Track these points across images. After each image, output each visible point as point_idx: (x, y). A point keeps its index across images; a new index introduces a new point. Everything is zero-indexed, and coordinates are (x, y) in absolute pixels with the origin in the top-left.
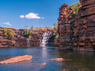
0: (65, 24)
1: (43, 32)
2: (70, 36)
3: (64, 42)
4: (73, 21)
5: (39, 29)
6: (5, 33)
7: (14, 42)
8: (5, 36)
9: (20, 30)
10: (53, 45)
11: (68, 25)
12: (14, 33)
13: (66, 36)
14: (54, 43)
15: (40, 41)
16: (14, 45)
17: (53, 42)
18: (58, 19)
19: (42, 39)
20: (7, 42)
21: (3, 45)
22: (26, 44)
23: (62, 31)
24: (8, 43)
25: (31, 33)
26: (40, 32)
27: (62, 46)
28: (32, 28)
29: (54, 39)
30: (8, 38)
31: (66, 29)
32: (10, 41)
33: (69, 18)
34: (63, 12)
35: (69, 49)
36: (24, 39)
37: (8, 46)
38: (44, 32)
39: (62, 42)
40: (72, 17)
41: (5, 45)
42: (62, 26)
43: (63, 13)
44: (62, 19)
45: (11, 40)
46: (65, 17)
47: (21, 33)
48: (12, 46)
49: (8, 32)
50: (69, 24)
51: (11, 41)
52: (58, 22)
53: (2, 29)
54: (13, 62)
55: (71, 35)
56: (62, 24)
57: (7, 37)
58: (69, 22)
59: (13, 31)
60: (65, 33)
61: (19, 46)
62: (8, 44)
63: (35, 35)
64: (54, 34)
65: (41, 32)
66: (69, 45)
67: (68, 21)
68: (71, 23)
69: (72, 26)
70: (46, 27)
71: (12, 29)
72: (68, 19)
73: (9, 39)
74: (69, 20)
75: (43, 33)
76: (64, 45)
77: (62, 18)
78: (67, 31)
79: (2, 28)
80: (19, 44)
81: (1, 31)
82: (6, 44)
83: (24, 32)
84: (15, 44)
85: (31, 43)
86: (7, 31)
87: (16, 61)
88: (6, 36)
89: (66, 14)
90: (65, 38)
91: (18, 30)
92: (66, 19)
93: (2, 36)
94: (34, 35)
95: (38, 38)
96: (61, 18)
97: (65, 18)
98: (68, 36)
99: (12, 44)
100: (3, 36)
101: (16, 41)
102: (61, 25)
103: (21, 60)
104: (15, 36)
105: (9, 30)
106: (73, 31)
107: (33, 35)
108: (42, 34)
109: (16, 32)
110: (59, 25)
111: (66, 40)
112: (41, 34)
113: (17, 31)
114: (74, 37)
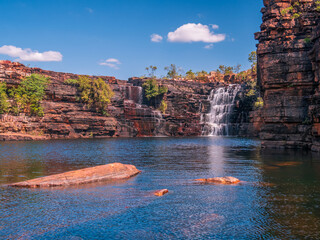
0: (285, 50)
1: (210, 85)
2: (301, 97)
3: (278, 123)
4: (314, 41)
5: (195, 76)
6: (84, 93)
7: (111, 122)
8: (84, 102)
9: (130, 80)
10: (245, 132)
11: (293, 55)
12: (112, 93)
13: (284, 98)
14: (249, 126)
15: (199, 118)
16: (112, 133)
17: (245, 121)
18: (256, 34)
19: (208, 109)
20: (90, 121)
21: (78, 131)
22: (152, 130)
23: (272, 80)
24: (93, 126)
25: (169, 92)
26: (200, 85)
27: (271, 136)
28: (172, 73)
29: (251, 110)
30: (92, 111)
31: (287, 73)
32: (97, 118)
33: (301, 29)
34: (278, 7)
35: (295, 147)
36: (145, 113)
37: (94, 135)
38: (213, 85)
39: (269, 120)
40: (312, 25)
41: (85, 131)
42: (270, 62)
43: (276, 12)
44: (273, 35)
45: (102, 115)
46: (285, 24)
47: (135, 91)
48: (106, 134)
49: (92, 90)
50: (297, 50)
51: (104, 118)
52: (257, 46)
53: (75, 81)
54: (66, 182)
55: (304, 93)
56: (272, 53)
57: (89, 106)
58: (301, 46)
59: (108, 85)
60: (285, 86)
61: (126, 135)
62: (94, 130)
63: (184, 96)
64: (251, 93)
65: (204, 87)
66: (297, 132)
67: (296, 39)
68: (306, 48)
69: (310, 58)
70: (221, 67)
71: (104, 79)
72: (297, 31)
73: (95, 112)
74: (298, 36)
75: (209, 91)
76: (279, 133)
77: (273, 29)
78: (289, 79)
79: (76, 77)
80: (129, 130)
81: (72, 85)
82: (89, 130)
83: (145, 88)
84: (114, 129)
85: (168, 126)
86: (90, 86)
87: (74, 181)
88: (87, 103)
89: (290, 12)
90: (283, 107)
91: (124, 81)
92: (289, 34)
93: (74, 102)
94: (179, 96)
95: (194, 108)
96: (268, 32)
97: (283, 30)
98: (293, 99)
99: (108, 128)
100: (79, 102)
101: (118, 117)
102: (266, 59)
103: (94, 178)
104: (114, 102)
105: (96, 81)
106: (316, 80)
107: (172, 98)
108: (208, 94)
109: (118, 90)
110: (260, 56)
111: (287, 113)
112: (202, 92)
113: (122, 86)
114: (314, 103)
